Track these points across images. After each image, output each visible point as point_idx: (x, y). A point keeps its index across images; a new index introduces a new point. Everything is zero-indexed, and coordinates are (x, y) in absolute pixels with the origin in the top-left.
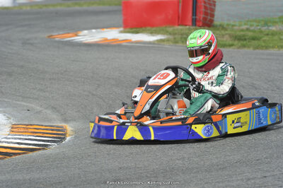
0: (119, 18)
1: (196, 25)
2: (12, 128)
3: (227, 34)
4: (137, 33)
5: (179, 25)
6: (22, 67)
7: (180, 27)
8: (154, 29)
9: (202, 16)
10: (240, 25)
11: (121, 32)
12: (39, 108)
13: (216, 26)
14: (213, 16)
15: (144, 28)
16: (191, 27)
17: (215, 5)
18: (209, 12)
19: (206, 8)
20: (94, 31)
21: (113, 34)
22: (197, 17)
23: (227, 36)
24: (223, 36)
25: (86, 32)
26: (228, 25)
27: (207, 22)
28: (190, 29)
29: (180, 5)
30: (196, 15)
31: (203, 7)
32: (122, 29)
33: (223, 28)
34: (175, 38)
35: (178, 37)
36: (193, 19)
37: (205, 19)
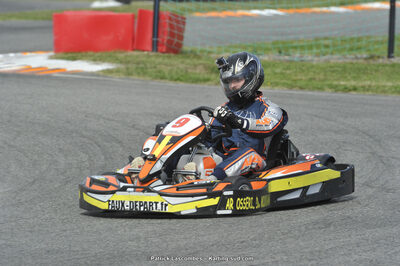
0: (49, 38)
1: (157, 51)
3: (200, 64)
4: (74, 59)
5: (133, 50)
7: (136, 53)
8: (99, 54)
9: (167, 38)
10: (219, 52)
11: (51, 58)
13: (186, 53)
14: (181, 38)
15: (84, 54)
16: (152, 54)
17: (184, 23)
18: (176, 32)
19: (171, 26)
20: (12, 55)
21: (40, 60)
22: (160, 40)
23: (201, 67)
24: (195, 66)
25: (1, 57)
26: (202, 51)
27: (173, 47)
28: (149, 56)
29: (136, 21)
30: (158, 37)
31: (167, 25)
32: (52, 53)
33: (195, 55)
34: (127, 69)
35: (132, 66)
36: (153, 42)
37: (170, 42)
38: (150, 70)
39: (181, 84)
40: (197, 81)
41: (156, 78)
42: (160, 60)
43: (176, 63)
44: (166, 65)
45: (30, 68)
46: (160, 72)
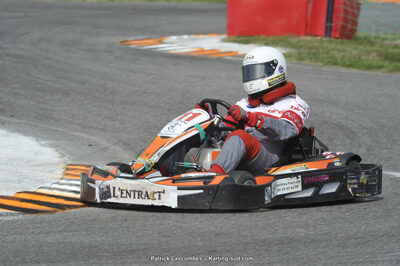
0: (222, 21)
1: (330, 36)
3: (374, 51)
4: (247, 42)
5: (306, 35)
6: (83, 83)
7: (308, 38)
8: (271, 38)
9: (341, 23)
10: (394, 39)
11: (224, 41)
12: (104, 144)
13: (360, 39)
14: (355, 23)
16: (325, 39)
17: (359, 9)
18: (350, 17)
19: (346, 12)
20: (185, 37)
21: (213, 43)
22: (333, 25)
23: (374, 54)
24: (369, 53)
25: (174, 38)
26: (376, 37)
27: (347, 33)
28: (322, 42)
30: (331, 22)
31: (342, 11)
32: (225, 36)
33: (369, 41)
34: (299, 54)
35: (305, 51)
36: (327, 27)
37: (344, 28)
38: (322, 56)
39: (354, 71)
40: (369, 67)
41: (328, 63)
42: (333, 45)
43: (350, 49)
44: (339, 51)
45: (203, 51)
46: (332, 57)
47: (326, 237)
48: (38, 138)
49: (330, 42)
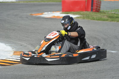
1: (92, 11)
2: (14, 52)
3: (105, 15)
4: (68, 14)
5: (85, 11)
6: (19, 27)
7: (86, 12)
8: (75, 12)
9: (95, 7)
10: (111, 12)
11: (61, 13)
12: (25, 45)
13: (101, 12)
14: (100, 7)
17: (101, 3)
18: (98, 6)
19: (97, 4)
20: (50, 12)
22: (93, 8)
23: (106, 16)
24: (104, 16)
25: (46, 13)
26: (106, 11)
27: (98, 10)
28: (90, 13)
29: (86, 2)
30: (93, 7)
31: (96, 4)
32: (61, 12)
33: (104, 13)
34: (83, 17)
35: (85, 16)
36: (91, 9)
37: (96, 9)
38: (90, 17)
39: (100, 21)
40: (104, 20)
41: (92, 19)
42: (93, 14)
43: (98, 15)
44: (95, 15)
45: (55, 16)
46: (93, 17)
47: (91, 71)
48: (5, 43)
49: (93, 13)
